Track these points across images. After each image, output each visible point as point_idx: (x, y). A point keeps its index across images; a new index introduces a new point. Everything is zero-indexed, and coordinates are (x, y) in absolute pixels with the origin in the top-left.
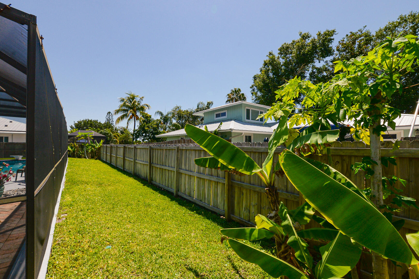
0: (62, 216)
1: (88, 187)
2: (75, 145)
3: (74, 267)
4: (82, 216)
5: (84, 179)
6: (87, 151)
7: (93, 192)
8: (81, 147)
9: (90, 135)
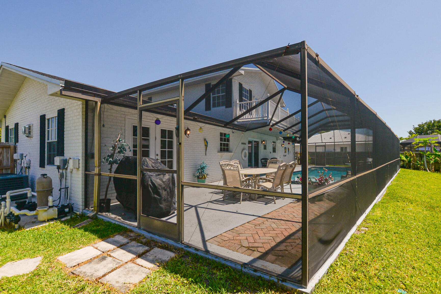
0: (363, 228)
1: (411, 207)
2: (410, 153)
3: (350, 285)
4: (384, 237)
5: (410, 196)
6: (428, 162)
7: (414, 215)
8: (419, 156)
9: (432, 140)
